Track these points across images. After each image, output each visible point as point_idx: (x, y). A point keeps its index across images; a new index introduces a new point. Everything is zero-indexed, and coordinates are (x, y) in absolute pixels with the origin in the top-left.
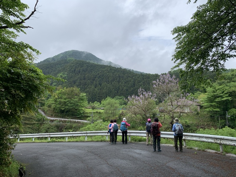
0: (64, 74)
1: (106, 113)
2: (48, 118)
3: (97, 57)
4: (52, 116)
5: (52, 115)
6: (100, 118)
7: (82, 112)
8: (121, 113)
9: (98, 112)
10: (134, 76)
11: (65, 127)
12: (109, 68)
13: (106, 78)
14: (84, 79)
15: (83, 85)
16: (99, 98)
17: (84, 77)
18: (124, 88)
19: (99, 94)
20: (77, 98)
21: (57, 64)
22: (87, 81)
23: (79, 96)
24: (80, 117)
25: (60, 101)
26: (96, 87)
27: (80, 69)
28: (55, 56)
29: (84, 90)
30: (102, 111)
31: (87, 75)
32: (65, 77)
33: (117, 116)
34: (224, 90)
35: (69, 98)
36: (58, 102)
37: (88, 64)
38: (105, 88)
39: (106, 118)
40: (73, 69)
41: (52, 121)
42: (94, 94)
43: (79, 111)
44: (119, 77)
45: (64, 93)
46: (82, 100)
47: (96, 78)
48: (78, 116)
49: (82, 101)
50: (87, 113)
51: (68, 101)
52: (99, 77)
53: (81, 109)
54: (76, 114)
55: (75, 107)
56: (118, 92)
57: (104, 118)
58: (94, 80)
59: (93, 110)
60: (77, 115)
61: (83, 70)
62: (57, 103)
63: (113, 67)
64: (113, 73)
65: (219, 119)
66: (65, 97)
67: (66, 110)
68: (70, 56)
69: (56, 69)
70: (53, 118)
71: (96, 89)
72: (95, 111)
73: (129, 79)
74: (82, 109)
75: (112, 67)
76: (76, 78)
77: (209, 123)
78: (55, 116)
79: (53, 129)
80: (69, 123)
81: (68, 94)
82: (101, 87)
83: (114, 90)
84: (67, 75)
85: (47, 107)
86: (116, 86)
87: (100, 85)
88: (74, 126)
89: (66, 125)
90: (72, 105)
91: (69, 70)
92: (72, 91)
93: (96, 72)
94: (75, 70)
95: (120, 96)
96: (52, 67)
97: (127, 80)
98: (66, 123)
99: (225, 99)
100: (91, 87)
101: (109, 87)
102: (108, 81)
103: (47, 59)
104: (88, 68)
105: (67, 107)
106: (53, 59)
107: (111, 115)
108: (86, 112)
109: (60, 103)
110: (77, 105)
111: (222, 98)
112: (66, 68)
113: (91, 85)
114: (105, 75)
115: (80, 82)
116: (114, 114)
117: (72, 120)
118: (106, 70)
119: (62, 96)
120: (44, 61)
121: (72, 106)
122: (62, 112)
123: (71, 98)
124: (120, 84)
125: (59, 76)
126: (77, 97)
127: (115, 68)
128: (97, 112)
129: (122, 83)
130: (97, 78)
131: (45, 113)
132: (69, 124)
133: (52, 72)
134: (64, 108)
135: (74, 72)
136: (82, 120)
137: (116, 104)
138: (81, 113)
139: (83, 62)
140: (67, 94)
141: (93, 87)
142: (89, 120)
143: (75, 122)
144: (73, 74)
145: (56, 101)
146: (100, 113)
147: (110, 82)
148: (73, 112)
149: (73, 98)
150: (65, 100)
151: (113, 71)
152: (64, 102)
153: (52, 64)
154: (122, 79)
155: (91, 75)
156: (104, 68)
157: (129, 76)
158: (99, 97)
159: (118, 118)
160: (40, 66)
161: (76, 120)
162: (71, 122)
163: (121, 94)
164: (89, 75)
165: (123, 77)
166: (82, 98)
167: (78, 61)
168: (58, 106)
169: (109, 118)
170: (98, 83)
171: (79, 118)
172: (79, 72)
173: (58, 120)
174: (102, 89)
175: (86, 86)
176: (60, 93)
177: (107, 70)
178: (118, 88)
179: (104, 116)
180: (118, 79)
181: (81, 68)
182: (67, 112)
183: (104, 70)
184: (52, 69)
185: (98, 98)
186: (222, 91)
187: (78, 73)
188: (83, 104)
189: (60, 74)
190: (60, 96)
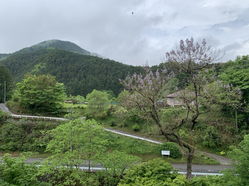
0: (42, 65)
1: (90, 108)
2: (12, 115)
3: (81, 48)
4: (18, 113)
5: (18, 111)
6: (82, 114)
7: (58, 107)
8: (109, 108)
9: (81, 107)
10: (123, 68)
11: (35, 126)
12: (95, 59)
13: (92, 70)
14: (66, 71)
15: (65, 77)
16: (84, 93)
17: (66, 68)
18: (112, 81)
19: (83, 88)
20: (50, 89)
21: (35, 55)
22: (70, 73)
23: (54, 86)
24: (56, 114)
25: (28, 92)
26: (80, 80)
27: (61, 60)
28: (33, 45)
29: (66, 83)
30: (85, 106)
31: (69, 67)
32: (44, 68)
33: (105, 112)
34: (243, 76)
35: (40, 89)
36: (25, 93)
37: (70, 54)
38: (91, 81)
39: (90, 115)
40: (53, 60)
41: (18, 119)
42: (77, 87)
43: (55, 106)
44: (107, 69)
45: (34, 82)
46: (58, 91)
47: (79, 69)
48: (52, 113)
49: (57, 93)
50: (66, 108)
51: (38, 93)
52: (84, 68)
53: (56, 103)
54: (50, 110)
55: (48, 100)
56: (105, 85)
57: (87, 114)
58: (77, 72)
59: (74, 104)
60: (52, 111)
61: (65, 61)
62: (25, 95)
63: (100, 58)
64: (100, 65)
65: (236, 114)
66: (35, 87)
67: (37, 105)
68: (50, 46)
69: (34, 59)
70: (19, 116)
71: (80, 82)
72: (76, 106)
73: (118, 71)
74: (58, 104)
75: (98, 58)
76: (57, 70)
77: (221, 118)
78: (23, 113)
79: (17, 130)
80: (41, 121)
81: (39, 84)
82: (85, 80)
83: (100, 83)
84: (46, 66)
85: (13, 102)
86: (103, 79)
87: (85, 78)
88: (47, 125)
89: (36, 124)
90: (44, 97)
91: (48, 60)
92: (44, 80)
93: (80, 63)
94: (55, 61)
95: (107, 90)
96: (29, 58)
97: (115, 72)
98: (37, 122)
99: (247, 88)
100: (74, 80)
101: (95, 80)
102: (94, 74)
103: (24, 49)
104: (70, 58)
105: (37, 101)
106: (31, 48)
107: (97, 111)
108: (64, 107)
109: (28, 95)
110: (52, 98)
111: (243, 86)
112: (45, 58)
113: (74, 77)
114: (91, 67)
115: (62, 75)
116: (101, 110)
117: (44, 117)
118: (91, 61)
119: (31, 87)
120: (21, 51)
121: (44, 99)
122: (32, 107)
123: (42, 89)
124: (108, 76)
125: (37, 67)
126: (51, 87)
127: (102, 59)
128: (79, 107)
129: (110, 76)
130: (81, 70)
131: (10, 109)
132: (40, 123)
133: (28, 63)
134: (33, 102)
135: (55, 63)
136: (58, 117)
137: (103, 96)
138: (57, 109)
139: (65, 52)
140: (37, 84)
141: (76, 80)
142: (67, 118)
143: (49, 120)
144: (52, 65)
145: (22, 93)
146: (83, 108)
147: (96, 75)
148: (46, 107)
149: (46, 88)
150: (35, 91)
151: (100, 63)
152: (34, 94)
153: (28, 54)
154: (110, 72)
155: (74, 66)
156: (89, 59)
157: (118, 69)
158: (83, 91)
159: (106, 114)
160: (15, 56)
161: (51, 118)
162: (43, 120)
163: (108, 88)
164: (72, 66)
165: (111, 69)
166: (58, 89)
167: (59, 50)
168: (25, 99)
169: (94, 115)
170: (82, 75)
171: (54, 114)
172: (61, 63)
173: (25, 117)
174: (87, 82)
175: (68, 79)
176: (28, 83)
177: (93, 61)
178: (106, 81)
179: (88, 112)
180: (105, 71)
181: (63, 59)
182: (38, 107)
183: (89, 61)
184: (29, 60)
185: (82, 93)
186: (240, 78)
187: (59, 64)
188: (59, 97)
189: (38, 65)
190: (28, 87)
